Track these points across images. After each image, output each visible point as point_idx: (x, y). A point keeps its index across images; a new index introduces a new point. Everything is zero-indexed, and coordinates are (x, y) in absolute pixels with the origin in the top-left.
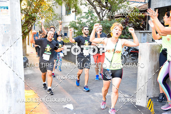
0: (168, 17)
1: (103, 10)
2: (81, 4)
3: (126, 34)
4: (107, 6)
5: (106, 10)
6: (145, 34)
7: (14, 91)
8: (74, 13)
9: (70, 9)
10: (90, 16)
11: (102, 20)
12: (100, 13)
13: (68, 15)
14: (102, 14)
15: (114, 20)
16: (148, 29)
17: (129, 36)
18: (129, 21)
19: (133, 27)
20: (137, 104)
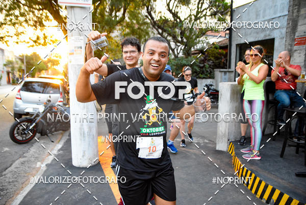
1: (178, 45)
3: (204, 73)
5: (181, 46)
11: (177, 57)
12: (174, 49)
14: (177, 50)
15: (191, 56)
16: (230, 67)
17: (209, 75)
18: (208, 58)
19: (213, 65)
20: (217, 149)
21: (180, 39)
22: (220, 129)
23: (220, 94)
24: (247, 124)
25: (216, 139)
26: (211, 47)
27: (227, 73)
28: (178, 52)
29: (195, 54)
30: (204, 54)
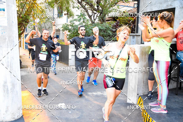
0: (156, 21)
1: (94, 13)
2: (73, 7)
4: (98, 9)
5: (98, 13)
6: (134, 37)
7: (11, 91)
8: (66, 16)
9: (62, 12)
10: (82, 19)
11: (94, 23)
12: (91, 16)
13: (60, 18)
15: (105, 23)
16: (137, 32)
18: (119, 24)
20: (128, 102)
21: (96, 7)
22: (131, 84)
24: (154, 81)
27: (135, 37)
28: (95, 18)
29: (109, 20)
30: (116, 21)
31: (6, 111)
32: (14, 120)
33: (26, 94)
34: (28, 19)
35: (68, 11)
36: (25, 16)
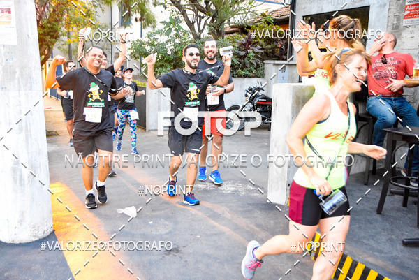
1: (200, 17)
2: (155, 4)
3: (246, 67)
4: (208, 8)
5: (206, 18)
7: (29, 181)
8: (139, 22)
9: (129, 15)
10: (173, 29)
11: (199, 37)
12: (193, 22)
13: (126, 27)
14: (199, 25)
15: (223, 37)
16: (291, 58)
17: (254, 71)
18: (253, 40)
19: (262, 53)
20: (269, 201)
21: (203, 5)
23: (273, 103)
25: (266, 183)
26: (260, 21)
27: (287, 67)
28: (201, 28)
29: (231, 33)
30: (246, 33)
31: (21, 222)
32: (36, 239)
33: (58, 189)
34: (56, 31)
35: (143, 12)
36: (50, 23)
